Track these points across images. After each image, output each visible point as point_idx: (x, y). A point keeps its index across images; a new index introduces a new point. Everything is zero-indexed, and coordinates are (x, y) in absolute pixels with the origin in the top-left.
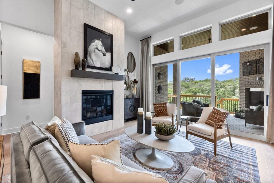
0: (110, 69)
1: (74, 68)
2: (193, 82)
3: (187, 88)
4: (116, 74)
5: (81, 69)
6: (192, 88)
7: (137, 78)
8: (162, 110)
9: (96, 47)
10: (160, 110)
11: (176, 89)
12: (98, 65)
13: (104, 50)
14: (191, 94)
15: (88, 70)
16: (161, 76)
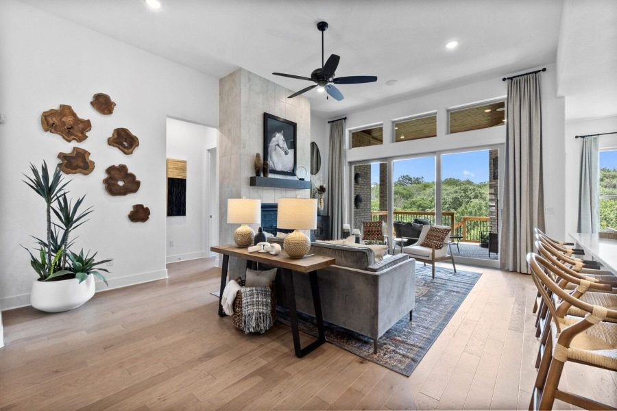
0: (293, 173)
1: (255, 175)
2: (419, 185)
3: (407, 198)
4: (300, 179)
5: (262, 175)
6: (417, 198)
7: (324, 183)
8: (372, 231)
9: (276, 143)
10: (369, 231)
11: (386, 200)
12: (279, 168)
13: (285, 146)
14: (414, 210)
15: (270, 176)
16: (360, 179)
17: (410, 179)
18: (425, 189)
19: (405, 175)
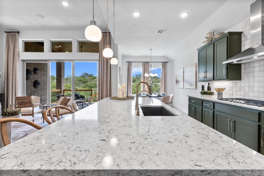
2: (91, 78)
3: (85, 83)
6: (89, 83)
16: (38, 71)
17: (88, 75)
18: (93, 80)
19: (85, 73)
